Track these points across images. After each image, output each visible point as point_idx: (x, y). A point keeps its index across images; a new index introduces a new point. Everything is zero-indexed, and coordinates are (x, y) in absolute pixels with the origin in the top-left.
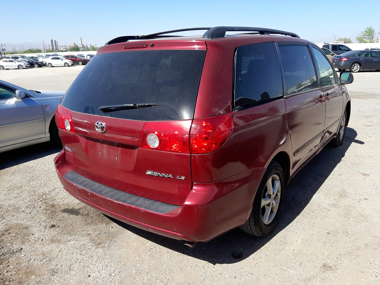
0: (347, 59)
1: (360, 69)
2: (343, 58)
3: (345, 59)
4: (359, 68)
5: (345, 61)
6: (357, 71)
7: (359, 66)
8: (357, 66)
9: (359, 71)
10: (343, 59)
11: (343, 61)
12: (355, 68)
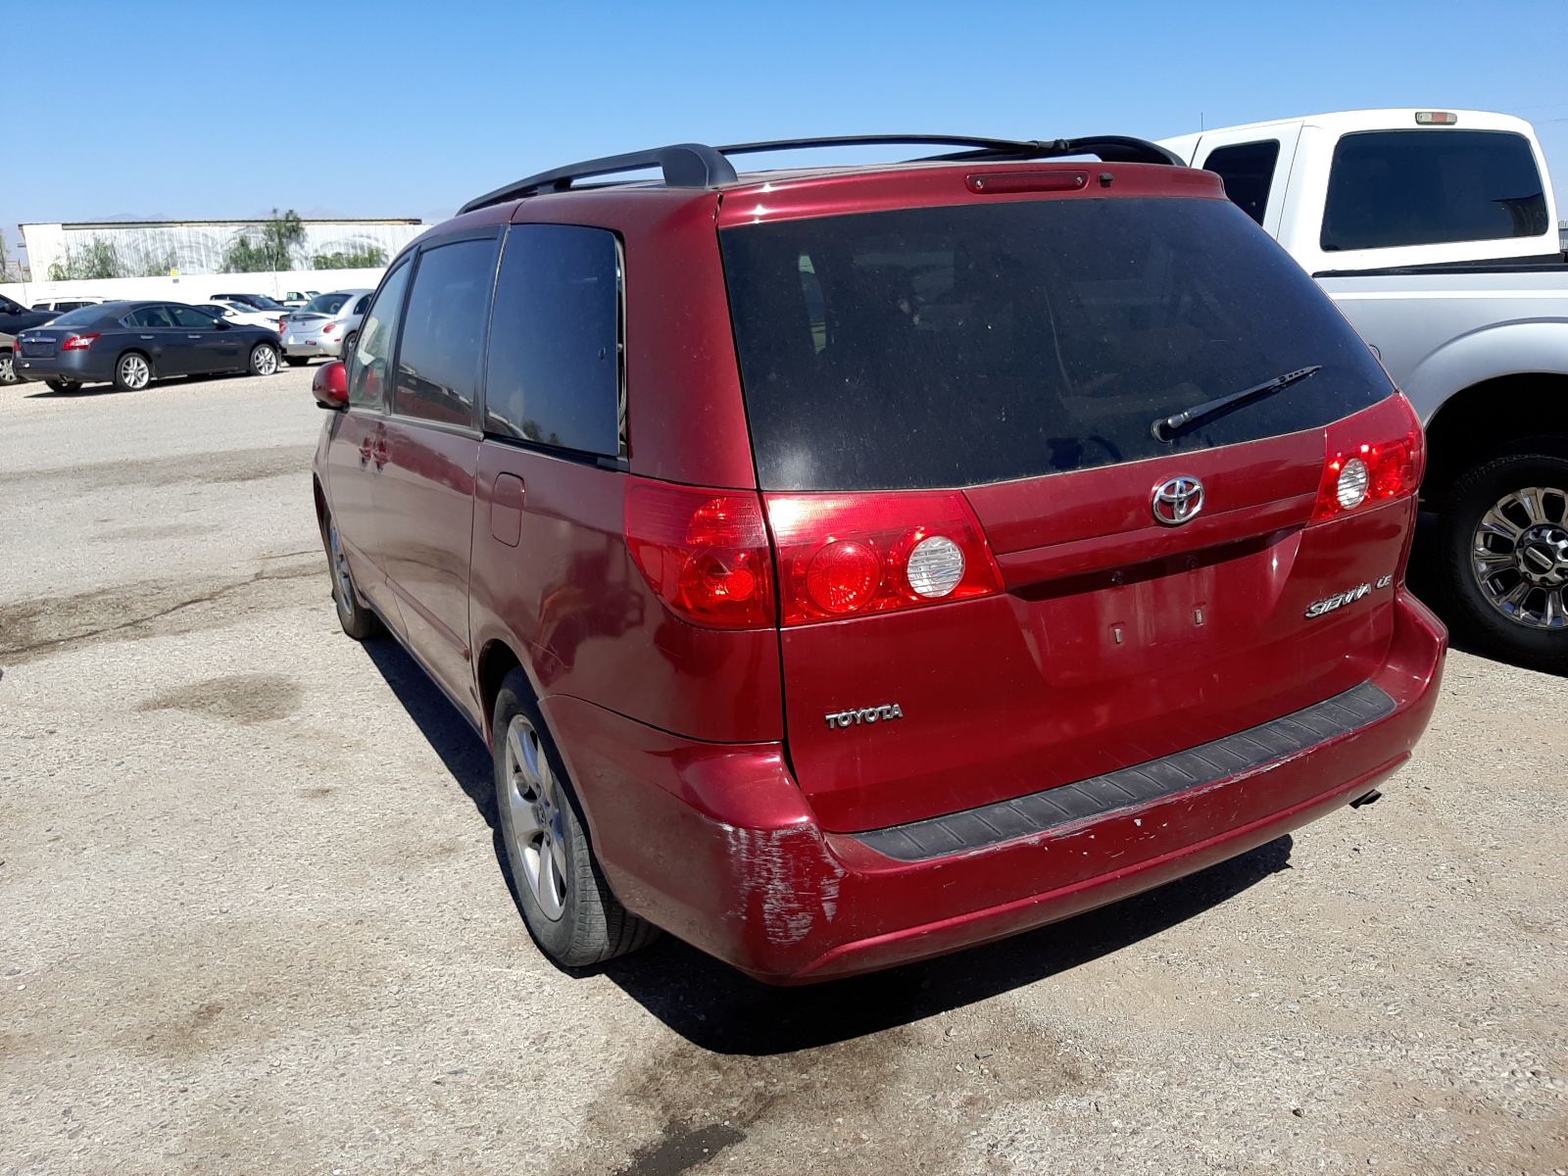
0: (91, 340)
1: (150, 376)
2: (74, 335)
3: (85, 342)
4: (146, 370)
5: (82, 347)
6: (143, 384)
7: (143, 365)
8: (139, 365)
9: (151, 385)
10: (75, 339)
11: (75, 348)
12: (131, 371)
